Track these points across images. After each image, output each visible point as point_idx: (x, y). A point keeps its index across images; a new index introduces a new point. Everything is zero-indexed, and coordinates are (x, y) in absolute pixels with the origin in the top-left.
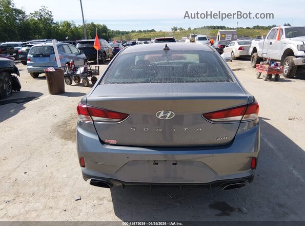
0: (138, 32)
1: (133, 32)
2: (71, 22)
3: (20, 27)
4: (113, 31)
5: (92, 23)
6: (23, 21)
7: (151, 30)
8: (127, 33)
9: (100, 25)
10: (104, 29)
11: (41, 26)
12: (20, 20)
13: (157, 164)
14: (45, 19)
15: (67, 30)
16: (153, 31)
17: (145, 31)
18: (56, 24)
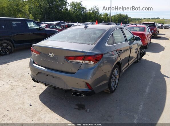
0: (148, 19)
1: (144, 19)
2: (108, 13)
3: (83, 16)
4: (132, 18)
5: (120, 14)
6: (85, 13)
7: (157, 18)
8: (141, 19)
9: (124, 15)
10: (126, 17)
11: (93, 15)
12: (84, 12)
13: (48, 75)
14: (95, 12)
15: (105, 18)
16: (158, 18)
17: (152, 19)
18: (100, 14)
